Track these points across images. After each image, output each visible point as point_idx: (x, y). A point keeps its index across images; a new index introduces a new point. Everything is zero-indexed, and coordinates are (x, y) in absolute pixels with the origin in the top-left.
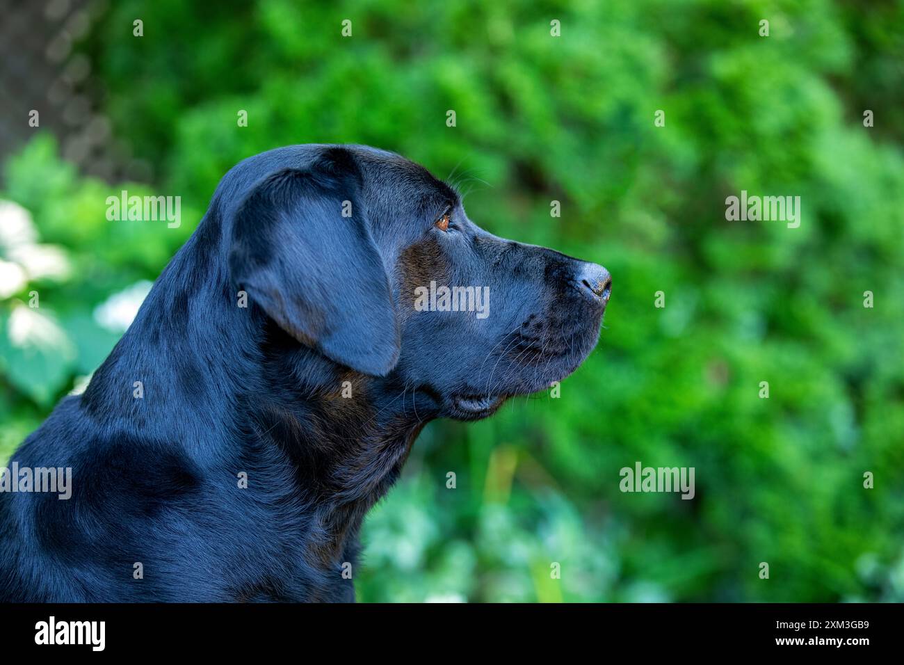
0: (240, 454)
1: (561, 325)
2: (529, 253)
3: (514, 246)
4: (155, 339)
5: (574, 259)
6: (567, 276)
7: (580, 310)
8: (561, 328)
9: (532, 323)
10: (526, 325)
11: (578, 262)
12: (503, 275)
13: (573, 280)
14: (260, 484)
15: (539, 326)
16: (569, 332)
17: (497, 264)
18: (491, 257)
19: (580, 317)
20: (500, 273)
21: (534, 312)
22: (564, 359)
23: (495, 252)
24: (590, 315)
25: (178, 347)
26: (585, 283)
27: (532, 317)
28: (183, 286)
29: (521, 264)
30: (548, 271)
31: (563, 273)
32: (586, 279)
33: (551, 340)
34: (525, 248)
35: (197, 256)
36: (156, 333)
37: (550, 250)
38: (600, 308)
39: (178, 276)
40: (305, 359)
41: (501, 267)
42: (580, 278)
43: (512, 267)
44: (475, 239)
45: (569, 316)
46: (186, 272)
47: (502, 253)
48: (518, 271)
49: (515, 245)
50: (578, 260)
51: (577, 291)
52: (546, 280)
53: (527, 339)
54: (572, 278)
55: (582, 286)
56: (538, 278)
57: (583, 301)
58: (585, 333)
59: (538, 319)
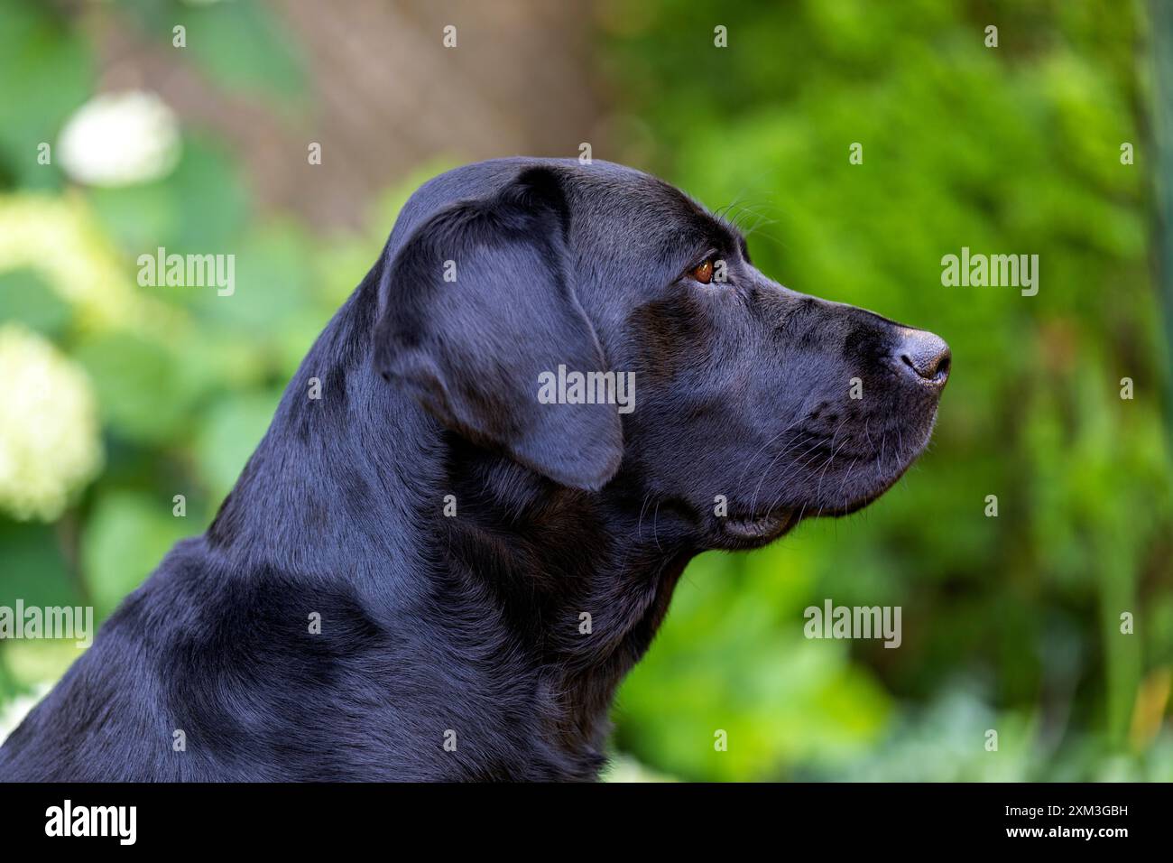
0: (432, 592)
1: (865, 419)
2: (828, 314)
3: (809, 304)
4: (304, 436)
5: (895, 324)
6: (878, 350)
7: (897, 399)
8: (865, 423)
9: (824, 414)
10: (814, 416)
11: (899, 329)
12: (787, 345)
13: (887, 357)
14: (464, 634)
15: (833, 418)
16: (880, 428)
17: (780, 329)
18: (772, 318)
19: (895, 408)
20: (783, 342)
21: (826, 398)
22: (872, 467)
23: (779, 312)
24: (912, 405)
25: (334, 445)
26: (905, 359)
27: (825, 405)
28: (337, 357)
29: (813, 330)
30: (850, 342)
31: (875, 345)
32: (908, 354)
33: (852, 437)
34: (822, 307)
35: (356, 317)
36: (306, 425)
37: (861, 311)
38: (928, 396)
39: (332, 343)
40: (500, 466)
41: (785, 333)
42: (898, 353)
43: (800, 334)
44: (754, 294)
45: (879, 408)
46: (342, 338)
47: (789, 314)
48: (808, 341)
49: (811, 301)
50: (901, 326)
51: (892, 372)
52: (846, 353)
53: (817, 436)
54: (886, 354)
55: (900, 363)
56: (835, 349)
57: (899, 388)
58: (903, 431)
59: (834, 409)
